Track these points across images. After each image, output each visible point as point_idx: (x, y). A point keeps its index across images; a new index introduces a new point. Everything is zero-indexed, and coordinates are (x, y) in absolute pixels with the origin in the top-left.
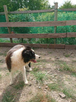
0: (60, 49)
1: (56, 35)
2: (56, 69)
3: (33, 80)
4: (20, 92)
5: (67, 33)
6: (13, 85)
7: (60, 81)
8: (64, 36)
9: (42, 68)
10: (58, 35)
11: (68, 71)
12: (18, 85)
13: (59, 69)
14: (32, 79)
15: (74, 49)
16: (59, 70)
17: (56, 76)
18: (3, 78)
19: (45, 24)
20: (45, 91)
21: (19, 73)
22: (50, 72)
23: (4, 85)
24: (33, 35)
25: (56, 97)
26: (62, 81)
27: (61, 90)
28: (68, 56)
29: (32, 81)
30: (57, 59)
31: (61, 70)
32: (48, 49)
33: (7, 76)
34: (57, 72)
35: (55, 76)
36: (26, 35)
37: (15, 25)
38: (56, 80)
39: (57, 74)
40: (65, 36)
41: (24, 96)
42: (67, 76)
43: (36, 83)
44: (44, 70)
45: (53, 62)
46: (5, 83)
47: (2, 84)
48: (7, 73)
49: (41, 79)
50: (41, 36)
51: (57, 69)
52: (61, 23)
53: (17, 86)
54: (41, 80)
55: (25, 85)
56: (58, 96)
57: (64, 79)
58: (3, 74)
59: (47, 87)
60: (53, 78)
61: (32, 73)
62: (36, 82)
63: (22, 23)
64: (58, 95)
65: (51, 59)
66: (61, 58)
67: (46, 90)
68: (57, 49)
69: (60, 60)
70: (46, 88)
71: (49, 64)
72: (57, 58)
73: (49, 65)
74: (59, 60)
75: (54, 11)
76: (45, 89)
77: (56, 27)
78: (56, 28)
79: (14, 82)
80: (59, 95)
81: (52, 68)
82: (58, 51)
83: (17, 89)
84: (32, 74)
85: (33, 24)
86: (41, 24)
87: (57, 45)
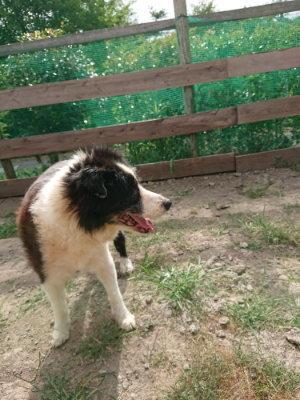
0: (217, 173)
1: (197, 119)
2: (232, 247)
3: (155, 305)
4: (113, 369)
5: (236, 109)
6: (69, 346)
7: (266, 287)
8: (226, 119)
9: (173, 252)
10: (202, 121)
11: (282, 244)
12: (91, 341)
13: (245, 244)
14: (149, 303)
15: (273, 166)
16: (247, 248)
17: (244, 271)
18: (13, 326)
19: (145, 80)
20: (223, 337)
21: (82, 289)
22: (215, 261)
23: (25, 354)
24: (101, 133)
25: (279, 351)
26: (275, 285)
27: (287, 321)
28: (260, 193)
29: (150, 308)
30: (223, 208)
31: (253, 245)
32: (170, 181)
33: (28, 312)
34: (241, 256)
35: (240, 274)
36: (69, 136)
37: (18, 99)
38: (250, 287)
39: (245, 263)
40: (230, 121)
41: (137, 378)
42: (286, 263)
43: (173, 315)
44: (183, 257)
45: (210, 222)
46: (28, 341)
47: (16, 350)
48: (26, 298)
49: (187, 294)
50: (133, 132)
51: (237, 244)
52: (209, 69)
53: (90, 345)
54: (191, 300)
55: (124, 331)
56: (284, 346)
57: (284, 277)
58: (7, 307)
59: (224, 320)
60: (236, 282)
61: (141, 279)
62: (169, 312)
63: (48, 88)
64: (282, 342)
65: (196, 213)
66: (236, 206)
67: (223, 334)
68: (206, 178)
69: (237, 212)
70: (224, 326)
71: (199, 234)
72: (219, 206)
73: (198, 238)
74: (230, 215)
75: (173, 27)
76: (221, 332)
77: (192, 87)
78: (189, 91)
79: (70, 331)
80: (289, 341)
81: (214, 244)
82: (212, 184)
83: (95, 355)
84: (140, 284)
85: (96, 85)
86: (129, 82)
87: (203, 159)
